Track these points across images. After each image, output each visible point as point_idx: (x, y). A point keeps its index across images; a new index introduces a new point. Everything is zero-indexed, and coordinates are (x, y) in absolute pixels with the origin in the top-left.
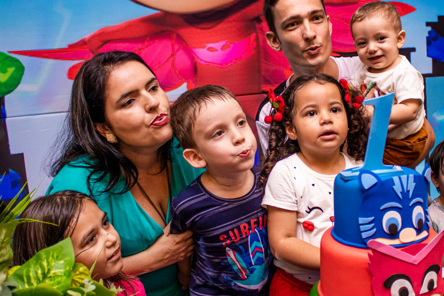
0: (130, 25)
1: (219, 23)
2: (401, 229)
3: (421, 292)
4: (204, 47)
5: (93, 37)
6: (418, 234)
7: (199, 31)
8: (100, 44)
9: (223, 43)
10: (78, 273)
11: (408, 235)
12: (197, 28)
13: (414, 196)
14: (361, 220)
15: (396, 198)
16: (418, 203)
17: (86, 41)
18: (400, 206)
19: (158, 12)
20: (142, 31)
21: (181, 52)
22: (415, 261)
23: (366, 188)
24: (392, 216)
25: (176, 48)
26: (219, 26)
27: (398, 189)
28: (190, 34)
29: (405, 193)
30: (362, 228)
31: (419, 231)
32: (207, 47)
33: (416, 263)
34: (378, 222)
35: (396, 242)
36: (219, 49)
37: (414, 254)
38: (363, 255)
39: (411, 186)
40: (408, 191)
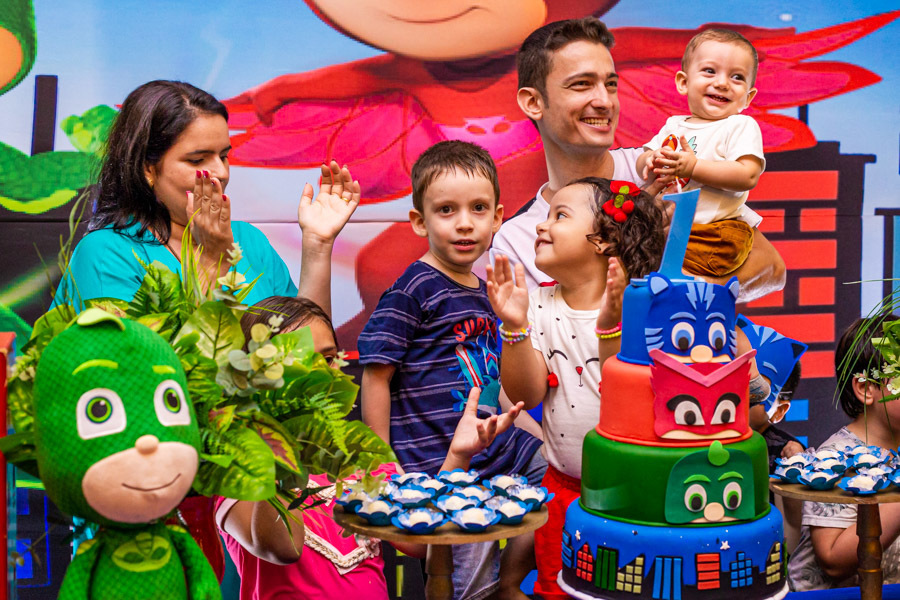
0: (332, 74)
1: (492, 83)
2: (694, 345)
3: (712, 422)
4: (462, 124)
5: (265, 91)
6: (714, 356)
7: (455, 93)
8: (276, 103)
9: (497, 119)
10: (316, 365)
11: (702, 354)
12: (453, 88)
13: (712, 310)
14: (648, 331)
15: (689, 308)
16: (717, 319)
17: (252, 96)
18: (694, 317)
19: (383, 53)
20: (352, 86)
21: (419, 130)
22: (706, 382)
23: (655, 292)
24: (683, 329)
25: (412, 121)
26: (493, 88)
27: (692, 296)
28: (437, 97)
29: (701, 304)
30: (648, 340)
31: (717, 352)
32: (467, 126)
33: (708, 385)
34: (666, 334)
35: (687, 360)
36: (489, 130)
37: (706, 374)
38: (646, 371)
39: (710, 297)
40: (706, 302)
